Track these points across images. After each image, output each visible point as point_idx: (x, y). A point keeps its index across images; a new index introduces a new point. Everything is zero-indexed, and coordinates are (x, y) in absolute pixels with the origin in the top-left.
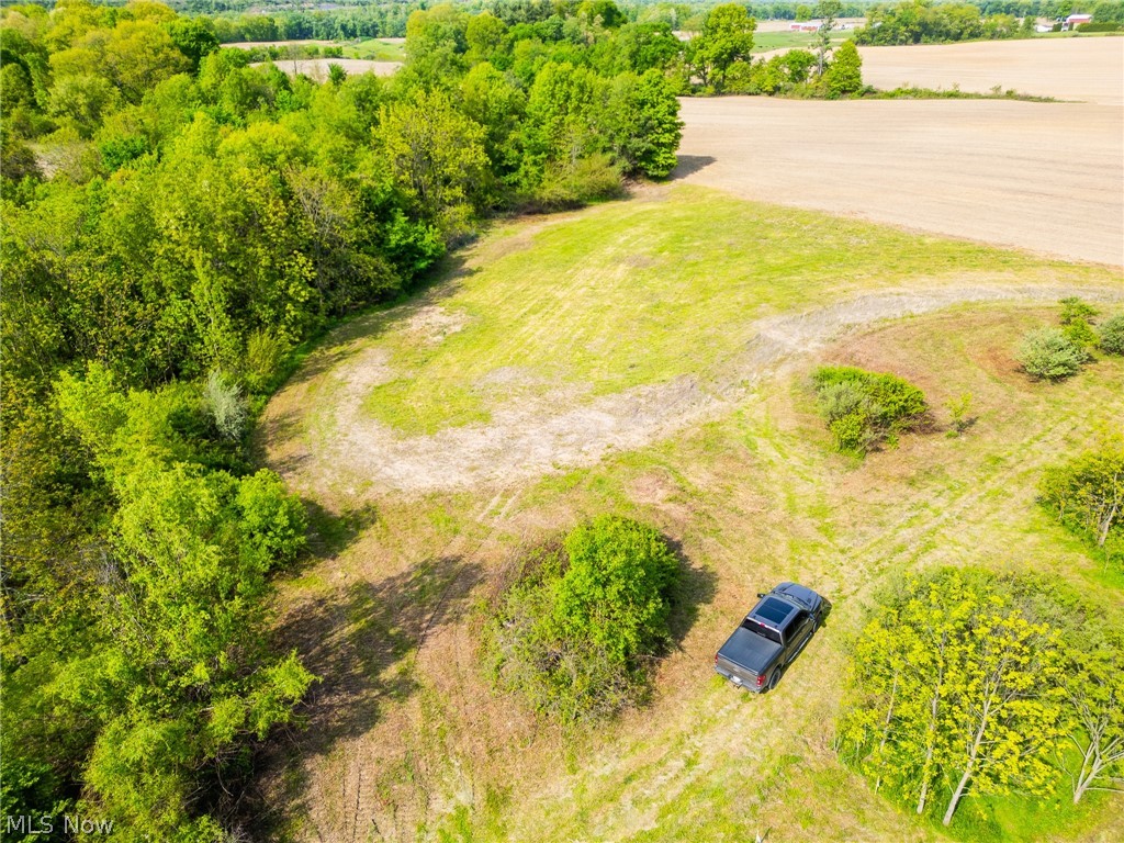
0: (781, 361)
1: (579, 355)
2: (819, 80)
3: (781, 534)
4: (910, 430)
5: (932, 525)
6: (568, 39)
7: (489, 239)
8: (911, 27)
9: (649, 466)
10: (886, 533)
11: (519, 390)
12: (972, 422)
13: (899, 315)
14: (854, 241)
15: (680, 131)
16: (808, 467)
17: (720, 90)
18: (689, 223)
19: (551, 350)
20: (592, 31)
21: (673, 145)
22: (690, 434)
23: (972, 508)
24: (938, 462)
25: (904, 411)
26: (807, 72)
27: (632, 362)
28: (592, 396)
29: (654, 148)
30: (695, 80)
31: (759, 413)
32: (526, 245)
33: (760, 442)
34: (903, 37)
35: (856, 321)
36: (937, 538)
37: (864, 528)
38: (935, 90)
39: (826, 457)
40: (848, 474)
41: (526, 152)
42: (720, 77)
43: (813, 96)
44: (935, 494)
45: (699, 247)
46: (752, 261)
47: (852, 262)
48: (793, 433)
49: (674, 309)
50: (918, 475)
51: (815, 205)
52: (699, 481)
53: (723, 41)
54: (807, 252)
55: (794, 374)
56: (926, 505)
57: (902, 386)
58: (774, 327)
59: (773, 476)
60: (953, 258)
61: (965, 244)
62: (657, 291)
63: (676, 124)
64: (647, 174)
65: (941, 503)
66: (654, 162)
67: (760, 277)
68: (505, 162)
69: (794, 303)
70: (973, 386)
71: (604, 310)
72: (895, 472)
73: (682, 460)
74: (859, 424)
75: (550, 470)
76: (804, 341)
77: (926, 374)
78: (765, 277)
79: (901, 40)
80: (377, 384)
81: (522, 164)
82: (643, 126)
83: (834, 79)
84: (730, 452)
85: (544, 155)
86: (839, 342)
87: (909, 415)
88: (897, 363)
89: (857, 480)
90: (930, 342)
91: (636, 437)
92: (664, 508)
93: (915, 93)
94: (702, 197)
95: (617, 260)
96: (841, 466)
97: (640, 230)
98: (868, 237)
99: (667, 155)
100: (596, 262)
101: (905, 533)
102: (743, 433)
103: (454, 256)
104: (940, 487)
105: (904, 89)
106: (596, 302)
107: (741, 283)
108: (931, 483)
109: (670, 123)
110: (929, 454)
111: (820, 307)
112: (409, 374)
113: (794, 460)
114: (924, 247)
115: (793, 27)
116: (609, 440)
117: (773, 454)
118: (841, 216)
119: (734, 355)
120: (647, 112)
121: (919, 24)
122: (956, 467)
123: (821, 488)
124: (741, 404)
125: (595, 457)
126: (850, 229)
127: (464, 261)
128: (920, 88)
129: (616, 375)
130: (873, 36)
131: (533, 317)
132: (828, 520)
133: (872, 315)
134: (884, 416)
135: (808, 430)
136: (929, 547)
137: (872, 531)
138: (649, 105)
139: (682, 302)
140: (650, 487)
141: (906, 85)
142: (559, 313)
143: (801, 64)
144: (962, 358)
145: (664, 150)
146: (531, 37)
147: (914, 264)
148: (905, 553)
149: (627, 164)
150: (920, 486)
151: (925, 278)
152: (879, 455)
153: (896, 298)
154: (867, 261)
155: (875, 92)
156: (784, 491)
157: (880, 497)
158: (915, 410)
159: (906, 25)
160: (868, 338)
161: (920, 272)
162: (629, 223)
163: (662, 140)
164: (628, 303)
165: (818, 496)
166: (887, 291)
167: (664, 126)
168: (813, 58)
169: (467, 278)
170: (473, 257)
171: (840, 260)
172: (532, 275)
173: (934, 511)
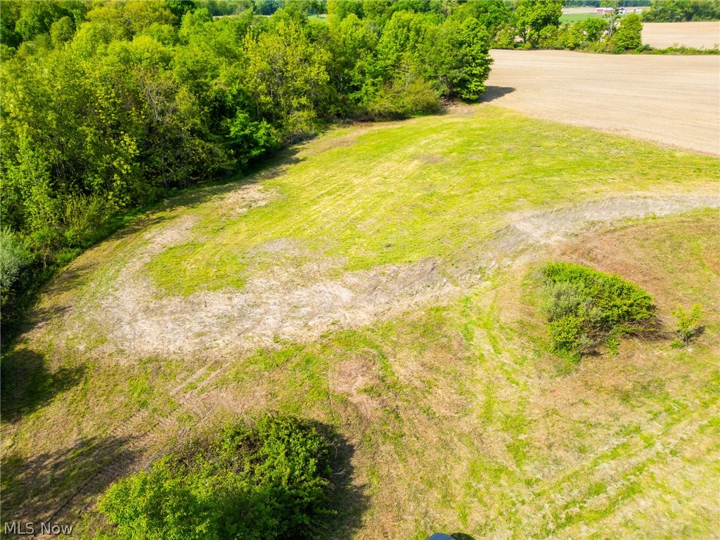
0: (523, 251)
1: (349, 232)
2: (609, 40)
3: (465, 449)
4: (633, 335)
5: (642, 458)
6: (433, 11)
7: (324, 137)
8: (686, 9)
9: (363, 348)
10: (584, 463)
11: (283, 260)
12: (700, 331)
13: (642, 216)
14: (614, 151)
15: (489, 66)
16: (517, 367)
17: (535, 46)
18: (481, 132)
19: (328, 226)
20: (450, 5)
21: (484, 76)
22: (414, 317)
23: (691, 440)
24: (659, 375)
25: (627, 316)
26: (600, 34)
27: (389, 242)
28: (342, 271)
29: (467, 77)
30: (518, 39)
31: (486, 302)
32: (350, 143)
33: (477, 333)
34: (679, 17)
35: (601, 218)
36: (643, 479)
37: (560, 453)
38: (698, 49)
39: (539, 356)
40: (558, 379)
41: (367, 76)
42: (535, 36)
43: (603, 51)
44: (650, 416)
45: (483, 151)
46: (522, 163)
47: (608, 168)
48: (513, 326)
49: (445, 198)
50: (634, 389)
51: (587, 123)
52: (403, 371)
53: (539, 11)
54: (571, 158)
55: (531, 265)
56: (638, 430)
57: (629, 289)
58: (524, 220)
59: (480, 373)
60: (699, 169)
61: (711, 159)
62: (436, 183)
63: (486, 61)
64: (461, 97)
65: (655, 429)
66: (467, 88)
67: (526, 177)
68: (352, 83)
69: (548, 199)
70: (705, 292)
71: (384, 196)
72: (609, 382)
73: (395, 344)
74: (576, 327)
75: (268, 342)
76: (548, 234)
77: (659, 275)
78: (529, 177)
79: (677, 18)
80: (172, 246)
81: (364, 85)
82: (461, 61)
83: (620, 39)
84: (444, 340)
85: (380, 78)
86: (581, 237)
87: (634, 320)
88: (632, 262)
89: (566, 388)
90: (668, 243)
91: (362, 317)
92: (355, 400)
93: (683, 51)
94: (500, 115)
95: (414, 157)
96: (553, 370)
97: (441, 136)
98: (627, 149)
99: (477, 84)
100: (397, 158)
101: (607, 467)
102: (464, 321)
103: (290, 149)
104: (657, 407)
105: (674, 48)
106: (383, 188)
107: (508, 180)
108: (647, 401)
109: (482, 59)
110: (650, 364)
111: (571, 205)
112: (202, 239)
113: (506, 358)
114: (674, 159)
115: (598, 10)
116: (336, 316)
117: (487, 347)
118: (607, 132)
119: (481, 243)
120: (464, 50)
121: (692, 7)
122: (677, 384)
123: (525, 393)
124: (473, 290)
125: (316, 334)
126: (613, 142)
127: (297, 152)
128: (687, 47)
129: (370, 253)
130: (655, 16)
131: (327, 198)
132: (522, 437)
133: (616, 215)
134: (605, 320)
135: (529, 324)
136: (631, 491)
137: (570, 457)
138: (467, 45)
139: (453, 193)
140: (353, 373)
141: (676, 45)
142: (349, 196)
143: (596, 28)
144: (697, 262)
145: (475, 79)
146: (407, 9)
147: (664, 172)
148: (602, 495)
149: (446, 89)
150: (634, 403)
151: (672, 185)
152: (596, 360)
153: (642, 200)
154: (621, 168)
155: (651, 50)
156: (486, 393)
157: (586, 413)
158: (639, 316)
159: (682, 8)
160: (609, 235)
161: (668, 180)
162: (435, 131)
163: (474, 72)
164: (408, 192)
165: (519, 404)
166: (635, 194)
167: (477, 61)
168: (606, 24)
169: (293, 165)
170: (305, 151)
171: (598, 166)
172: (343, 165)
173: (646, 439)
